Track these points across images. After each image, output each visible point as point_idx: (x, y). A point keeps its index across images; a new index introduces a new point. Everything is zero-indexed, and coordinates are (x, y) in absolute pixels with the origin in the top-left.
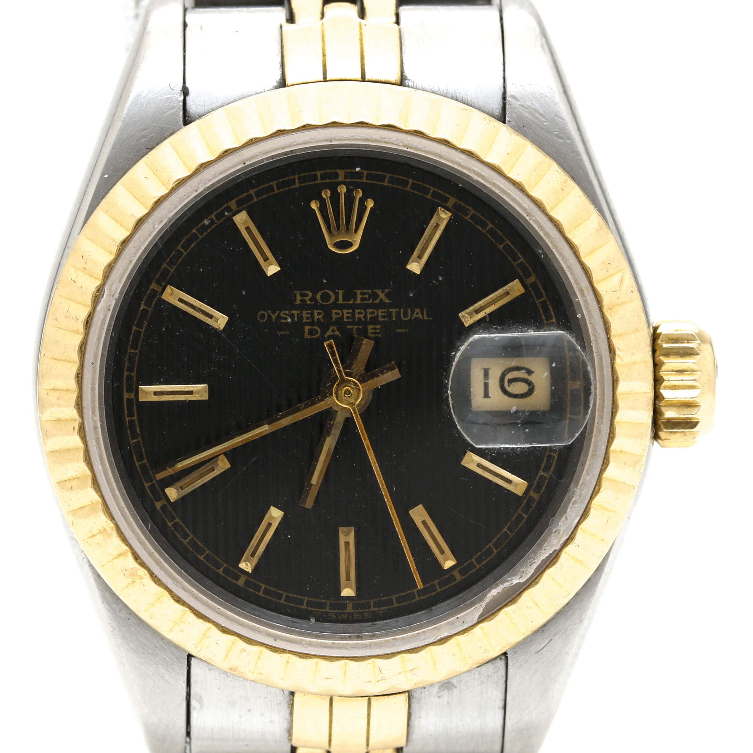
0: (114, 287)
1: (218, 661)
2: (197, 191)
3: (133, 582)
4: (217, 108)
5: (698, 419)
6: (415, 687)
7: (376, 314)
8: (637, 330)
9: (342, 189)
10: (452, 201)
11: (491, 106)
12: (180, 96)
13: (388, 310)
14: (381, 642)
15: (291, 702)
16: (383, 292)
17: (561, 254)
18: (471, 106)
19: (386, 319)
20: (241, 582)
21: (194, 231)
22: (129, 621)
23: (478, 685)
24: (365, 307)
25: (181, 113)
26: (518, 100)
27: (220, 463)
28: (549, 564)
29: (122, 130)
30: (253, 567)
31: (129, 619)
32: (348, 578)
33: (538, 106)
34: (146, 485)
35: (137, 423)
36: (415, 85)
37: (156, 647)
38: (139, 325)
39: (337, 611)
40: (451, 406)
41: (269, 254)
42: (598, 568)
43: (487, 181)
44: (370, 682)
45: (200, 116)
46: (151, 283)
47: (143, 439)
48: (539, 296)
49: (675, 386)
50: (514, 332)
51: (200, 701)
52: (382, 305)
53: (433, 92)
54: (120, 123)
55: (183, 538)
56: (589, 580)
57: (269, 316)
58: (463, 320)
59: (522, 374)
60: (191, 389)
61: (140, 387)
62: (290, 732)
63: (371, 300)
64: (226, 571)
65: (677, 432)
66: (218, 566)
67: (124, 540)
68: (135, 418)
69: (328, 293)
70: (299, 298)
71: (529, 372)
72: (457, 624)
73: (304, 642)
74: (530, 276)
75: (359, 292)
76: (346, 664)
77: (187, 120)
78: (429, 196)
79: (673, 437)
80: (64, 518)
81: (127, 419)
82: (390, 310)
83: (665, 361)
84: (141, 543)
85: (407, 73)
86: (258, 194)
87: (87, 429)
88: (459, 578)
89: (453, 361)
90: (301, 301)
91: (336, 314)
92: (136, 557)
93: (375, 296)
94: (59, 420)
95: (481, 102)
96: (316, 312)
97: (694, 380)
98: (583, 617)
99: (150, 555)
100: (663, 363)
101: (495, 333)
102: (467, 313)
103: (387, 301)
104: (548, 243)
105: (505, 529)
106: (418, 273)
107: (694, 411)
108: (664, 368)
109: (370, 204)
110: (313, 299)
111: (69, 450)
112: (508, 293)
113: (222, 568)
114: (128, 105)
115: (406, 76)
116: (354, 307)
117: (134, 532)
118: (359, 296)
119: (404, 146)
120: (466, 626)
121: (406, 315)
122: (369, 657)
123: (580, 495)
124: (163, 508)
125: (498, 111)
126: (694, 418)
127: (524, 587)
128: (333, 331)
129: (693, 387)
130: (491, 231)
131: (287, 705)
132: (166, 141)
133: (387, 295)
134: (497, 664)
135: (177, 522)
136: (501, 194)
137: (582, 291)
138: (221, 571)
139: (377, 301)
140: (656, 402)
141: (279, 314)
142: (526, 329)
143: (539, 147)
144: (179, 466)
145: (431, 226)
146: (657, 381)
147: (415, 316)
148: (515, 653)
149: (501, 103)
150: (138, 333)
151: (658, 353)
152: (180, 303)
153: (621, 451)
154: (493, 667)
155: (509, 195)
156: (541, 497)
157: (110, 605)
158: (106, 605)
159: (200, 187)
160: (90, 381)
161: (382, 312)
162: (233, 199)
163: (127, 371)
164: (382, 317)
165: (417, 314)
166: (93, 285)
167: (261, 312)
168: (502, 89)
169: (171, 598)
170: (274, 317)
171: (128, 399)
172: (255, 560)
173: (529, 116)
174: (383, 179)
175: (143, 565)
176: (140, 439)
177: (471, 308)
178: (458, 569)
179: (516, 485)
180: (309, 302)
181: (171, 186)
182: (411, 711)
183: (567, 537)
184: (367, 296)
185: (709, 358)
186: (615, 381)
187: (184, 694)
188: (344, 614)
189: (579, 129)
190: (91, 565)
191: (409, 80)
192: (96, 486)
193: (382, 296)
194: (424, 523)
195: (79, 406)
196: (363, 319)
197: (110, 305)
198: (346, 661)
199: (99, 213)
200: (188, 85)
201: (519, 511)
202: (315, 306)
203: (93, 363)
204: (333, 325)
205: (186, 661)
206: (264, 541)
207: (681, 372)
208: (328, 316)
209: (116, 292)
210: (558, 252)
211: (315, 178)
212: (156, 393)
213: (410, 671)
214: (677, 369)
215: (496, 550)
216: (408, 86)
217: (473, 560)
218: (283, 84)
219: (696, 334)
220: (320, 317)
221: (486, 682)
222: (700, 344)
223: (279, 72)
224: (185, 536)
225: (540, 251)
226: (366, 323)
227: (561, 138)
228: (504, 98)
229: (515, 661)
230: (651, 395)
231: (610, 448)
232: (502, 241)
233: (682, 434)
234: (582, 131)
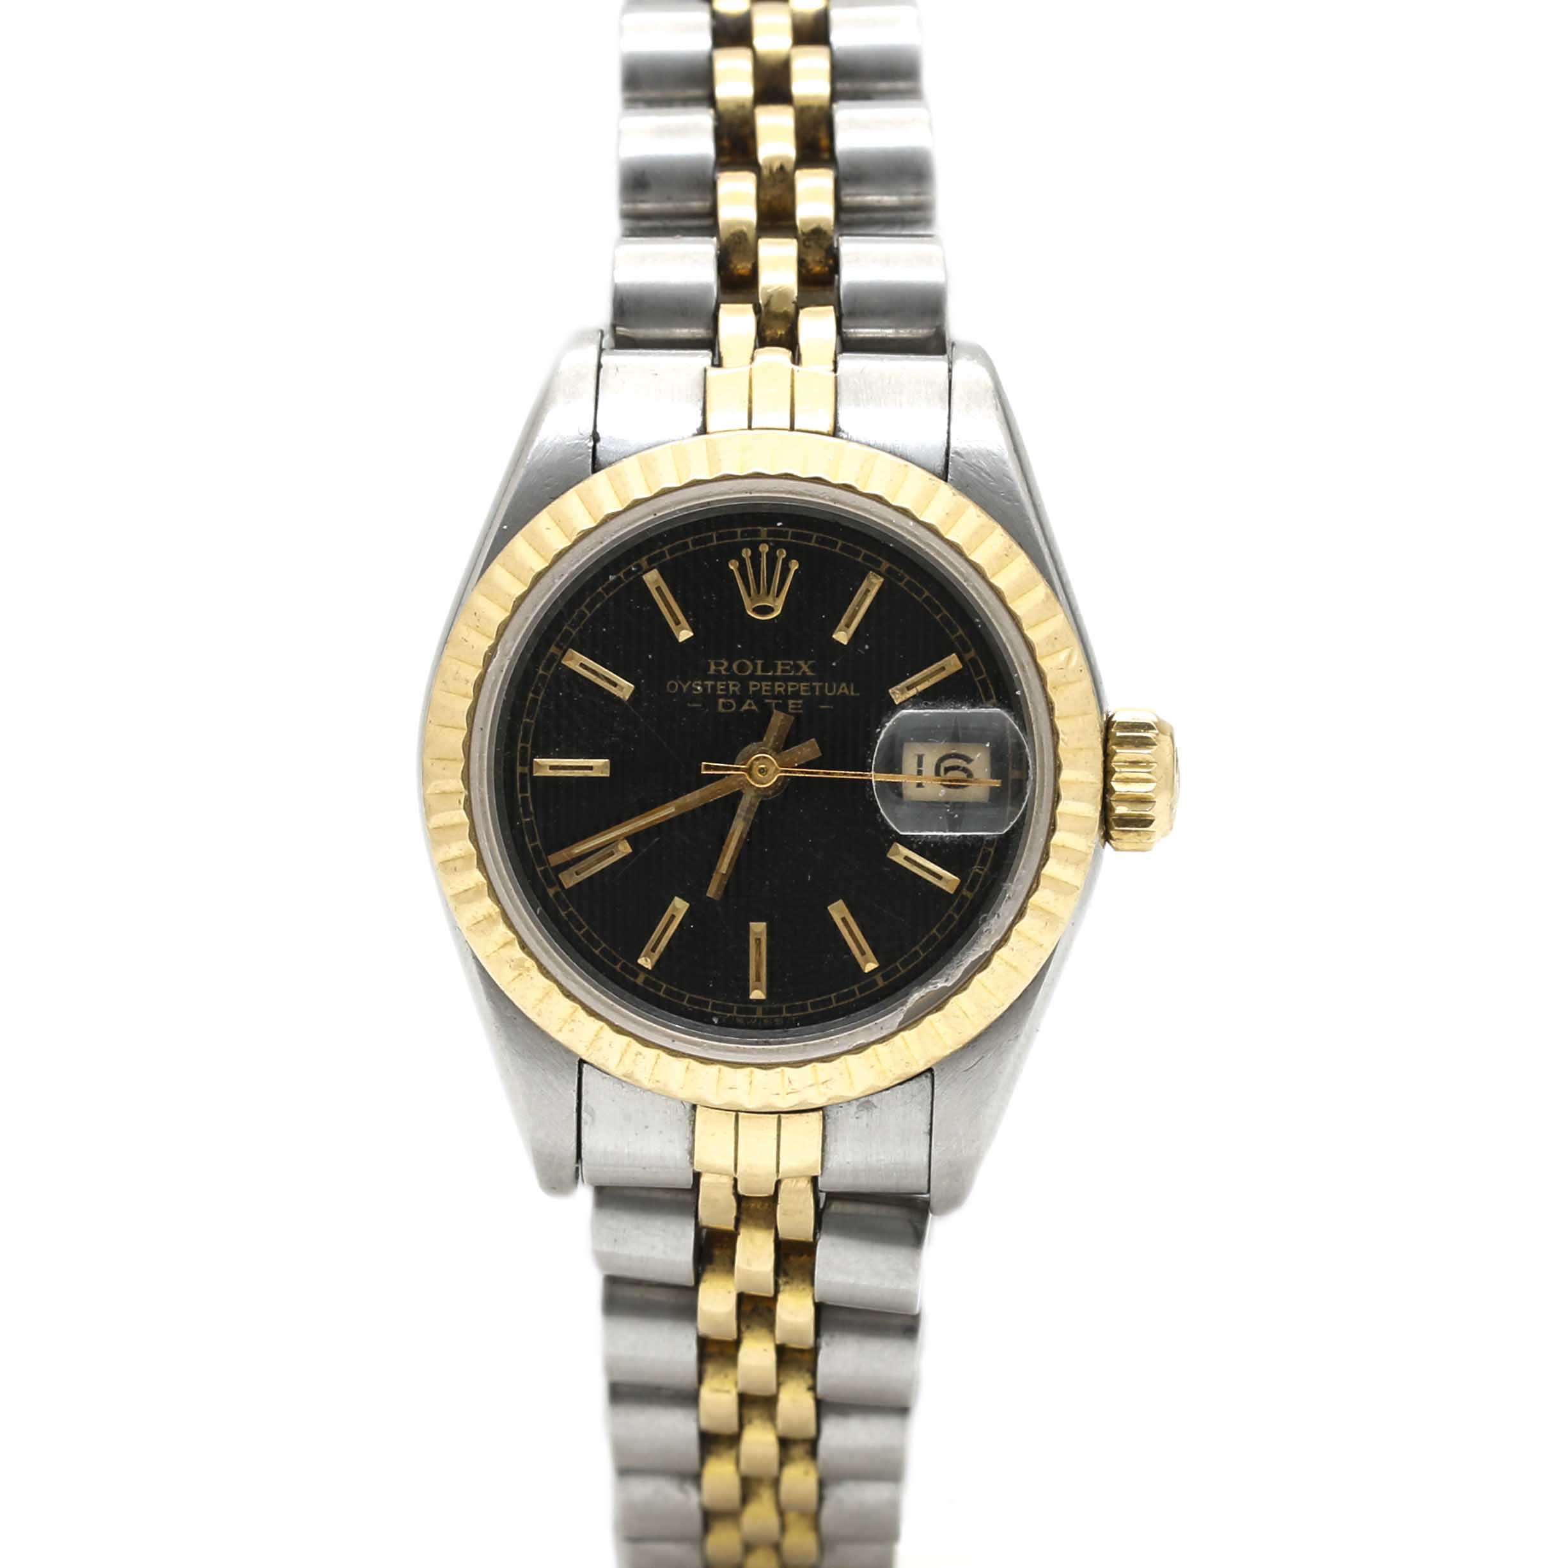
0: (508, 645)
1: (611, 1066)
2: (601, 543)
3: (520, 975)
4: (630, 455)
5: (1152, 816)
6: (830, 1102)
7: (797, 688)
8: (1085, 714)
9: (764, 549)
10: (885, 565)
11: (933, 463)
12: (590, 441)
13: (811, 684)
14: (790, 1048)
15: (693, 1118)
16: (806, 664)
17: (1000, 625)
18: (910, 462)
19: (809, 694)
20: (640, 980)
21: (600, 589)
22: (515, 1021)
23: (901, 1105)
24: (786, 679)
25: (590, 460)
26: (962, 457)
27: (620, 847)
28: (979, 968)
29: (525, 476)
30: (654, 963)
31: (515, 1019)
32: (758, 979)
33: (984, 464)
34: (538, 869)
35: (530, 800)
36: (849, 437)
37: (545, 1050)
38: (536, 692)
39: (744, 1016)
40: (874, 788)
41: (681, 617)
42: (1036, 977)
43: (921, 541)
44: (778, 1094)
45: (610, 464)
46: (550, 646)
47: (536, 818)
48: (979, 673)
49: (1128, 778)
50: (946, 708)
51: (592, 1114)
52: (804, 678)
53: (869, 445)
54: (523, 469)
55: (577, 929)
56: (1026, 991)
57: (680, 687)
58: (893, 697)
59: (960, 763)
60: (590, 764)
61: (535, 760)
62: (691, 1153)
63: (793, 672)
64: (624, 967)
65: (1130, 831)
66: (615, 962)
67: (511, 926)
68: (528, 794)
69: (744, 663)
70: (713, 667)
71: (968, 760)
72: (875, 1030)
73: (705, 1045)
74: (969, 650)
75: (779, 663)
76: (752, 1072)
77: (596, 467)
78: (860, 559)
79: (1126, 837)
80: (447, 905)
81: (520, 796)
82: (814, 684)
83: (1118, 751)
84: (529, 929)
85: (842, 424)
86: (671, 551)
87: (473, 802)
88: (881, 983)
89: (878, 738)
90: (715, 671)
91: (755, 686)
92: (524, 946)
93: (797, 668)
94: (444, 793)
95: (922, 459)
96: (731, 683)
97: (1149, 773)
98: (1019, 1032)
99: (539, 942)
100: (1115, 753)
101: (924, 709)
102: (897, 689)
103: (810, 673)
104: (987, 611)
105: (934, 931)
106: (845, 643)
107: (1148, 807)
108: (1115, 758)
109: (794, 566)
110: (729, 669)
111: (453, 826)
112: (943, 669)
113: (620, 964)
114: (532, 450)
115: (839, 428)
116: (774, 679)
117: (521, 916)
118: (780, 668)
119: (831, 500)
120: (884, 1033)
121: (830, 690)
122: (778, 1065)
123: (1015, 891)
124: (557, 895)
125: (940, 468)
126: (1149, 816)
127: (950, 994)
128: (750, 705)
129: (1148, 781)
130: (927, 600)
131: (688, 1122)
132: (571, 490)
133: (811, 667)
134: (922, 1082)
135: (571, 912)
136: (936, 557)
137: (1022, 667)
138: (618, 967)
139: (800, 674)
140: (1107, 796)
141: (691, 684)
142: (959, 705)
143: (984, 509)
144: (577, 851)
145: (861, 592)
146: (1108, 773)
147: (840, 691)
148: (942, 1070)
149: (944, 460)
150: (535, 701)
151: (1110, 742)
152: (581, 669)
153: (1063, 846)
154: (917, 1085)
155: (945, 558)
156: (975, 896)
157: (494, 1003)
158: (491, 1003)
159: (605, 538)
160: (478, 749)
161: (804, 686)
162: (644, 555)
163: (522, 742)
164: (806, 691)
165: (843, 689)
166: (486, 644)
167: (671, 682)
168: (946, 445)
169: (560, 993)
170: (685, 688)
171: (521, 774)
172: (656, 955)
173: (975, 475)
174: (809, 538)
175: (531, 955)
176: (533, 818)
177: (903, 684)
178: (880, 974)
179: (948, 881)
180: (723, 673)
181: (574, 538)
182: (827, 1133)
183: (998, 938)
184: (788, 668)
185: (1168, 750)
186: (1058, 769)
187: (575, 1105)
188: (754, 1018)
189: (1030, 491)
190: (475, 958)
191: (843, 432)
192: (482, 866)
193: (805, 668)
194: (844, 920)
195: (466, 777)
196: (783, 693)
197: (503, 666)
198: (752, 1069)
199: (496, 568)
200: (598, 430)
201: (950, 911)
202: (732, 677)
203: (482, 729)
204: (750, 699)
205: (577, 1067)
206: (667, 934)
207: (1135, 763)
208: (744, 688)
209: (509, 651)
210: (998, 622)
211: (734, 535)
212: (552, 768)
213: (823, 1083)
214: (1130, 760)
215: (924, 953)
216: (842, 438)
217: (898, 964)
218: (703, 430)
219: (1155, 723)
220: (736, 689)
221: (910, 1102)
222: (1157, 735)
223: (700, 419)
224: (580, 928)
225: (977, 620)
226: (786, 697)
227: (1009, 500)
228: (947, 454)
229: (942, 1078)
230: (1100, 786)
231: (1050, 841)
232: (939, 611)
233: (1136, 834)
234: (1034, 494)
